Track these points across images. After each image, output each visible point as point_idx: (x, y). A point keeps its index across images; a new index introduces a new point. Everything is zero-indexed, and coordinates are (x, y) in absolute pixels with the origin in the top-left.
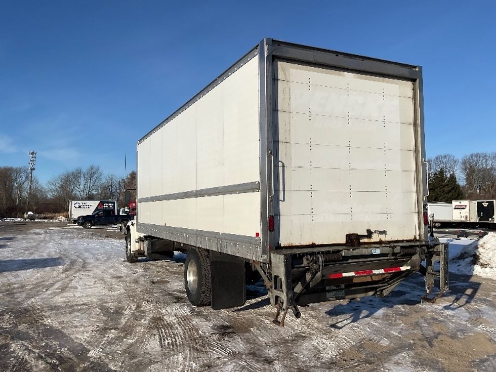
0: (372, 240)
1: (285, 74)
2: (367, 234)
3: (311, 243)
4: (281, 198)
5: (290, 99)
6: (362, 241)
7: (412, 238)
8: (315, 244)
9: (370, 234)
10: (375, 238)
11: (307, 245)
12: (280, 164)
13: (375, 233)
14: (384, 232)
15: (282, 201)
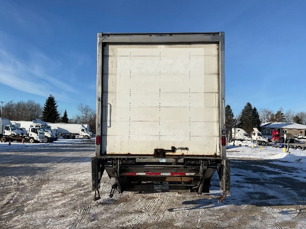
0: (176, 154)
1: (113, 52)
2: (171, 149)
3: (127, 153)
4: (108, 125)
5: (116, 66)
6: (167, 154)
7: (213, 154)
8: (130, 153)
9: (174, 149)
10: (178, 152)
11: (124, 154)
12: (109, 105)
13: (178, 149)
14: (187, 149)
15: (109, 127)
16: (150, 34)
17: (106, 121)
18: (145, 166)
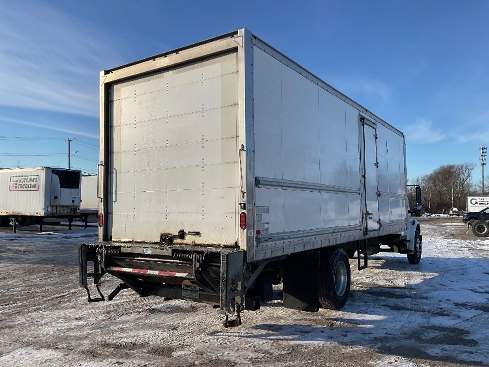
0: (185, 242)
1: (118, 94)
2: (179, 234)
4: (114, 199)
7: (232, 243)
9: (182, 235)
10: (189, 239)
12: (114, 171)
13: (188, 234)
14: (198, 234)
15: (114, 202)
16: (154, 58)
17: (111, 193)
18: (136, 258)
